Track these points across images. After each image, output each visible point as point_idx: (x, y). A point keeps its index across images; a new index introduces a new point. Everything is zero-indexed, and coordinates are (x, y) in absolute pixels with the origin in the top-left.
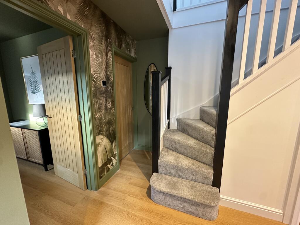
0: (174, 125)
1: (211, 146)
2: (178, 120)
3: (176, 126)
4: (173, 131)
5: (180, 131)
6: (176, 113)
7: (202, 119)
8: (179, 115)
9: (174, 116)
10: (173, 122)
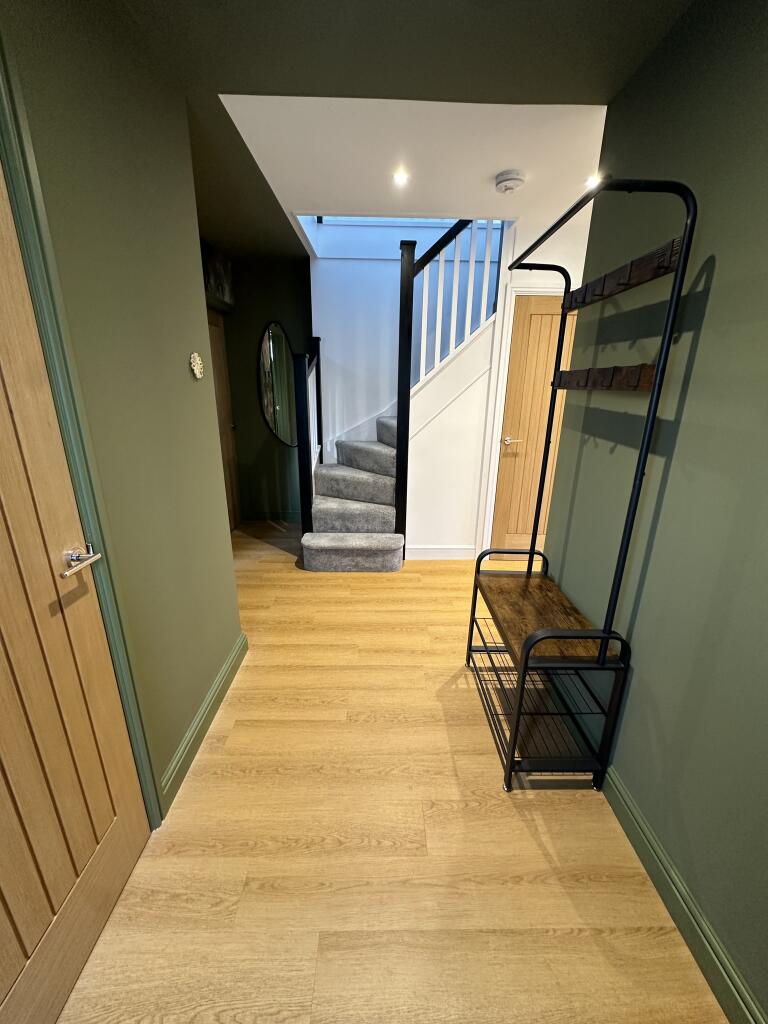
0: (331, 455)
1: (392, 476)
2: (339, 446)
3: (336, 456)
4: (331, 466)
5: (343, 464)
6: (334, 432)
7: (380, 440)
8: (340, 436)
9: (331, 438)
10: (329, 449)
